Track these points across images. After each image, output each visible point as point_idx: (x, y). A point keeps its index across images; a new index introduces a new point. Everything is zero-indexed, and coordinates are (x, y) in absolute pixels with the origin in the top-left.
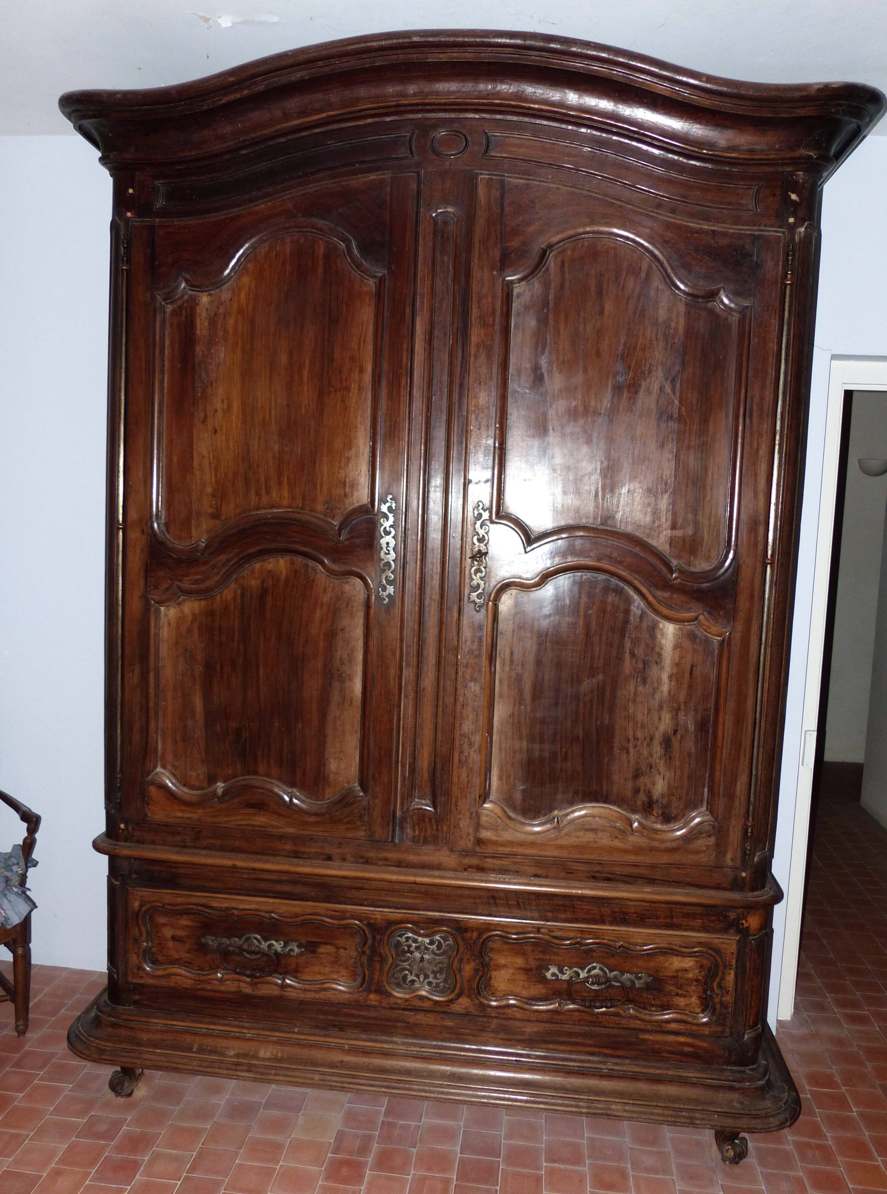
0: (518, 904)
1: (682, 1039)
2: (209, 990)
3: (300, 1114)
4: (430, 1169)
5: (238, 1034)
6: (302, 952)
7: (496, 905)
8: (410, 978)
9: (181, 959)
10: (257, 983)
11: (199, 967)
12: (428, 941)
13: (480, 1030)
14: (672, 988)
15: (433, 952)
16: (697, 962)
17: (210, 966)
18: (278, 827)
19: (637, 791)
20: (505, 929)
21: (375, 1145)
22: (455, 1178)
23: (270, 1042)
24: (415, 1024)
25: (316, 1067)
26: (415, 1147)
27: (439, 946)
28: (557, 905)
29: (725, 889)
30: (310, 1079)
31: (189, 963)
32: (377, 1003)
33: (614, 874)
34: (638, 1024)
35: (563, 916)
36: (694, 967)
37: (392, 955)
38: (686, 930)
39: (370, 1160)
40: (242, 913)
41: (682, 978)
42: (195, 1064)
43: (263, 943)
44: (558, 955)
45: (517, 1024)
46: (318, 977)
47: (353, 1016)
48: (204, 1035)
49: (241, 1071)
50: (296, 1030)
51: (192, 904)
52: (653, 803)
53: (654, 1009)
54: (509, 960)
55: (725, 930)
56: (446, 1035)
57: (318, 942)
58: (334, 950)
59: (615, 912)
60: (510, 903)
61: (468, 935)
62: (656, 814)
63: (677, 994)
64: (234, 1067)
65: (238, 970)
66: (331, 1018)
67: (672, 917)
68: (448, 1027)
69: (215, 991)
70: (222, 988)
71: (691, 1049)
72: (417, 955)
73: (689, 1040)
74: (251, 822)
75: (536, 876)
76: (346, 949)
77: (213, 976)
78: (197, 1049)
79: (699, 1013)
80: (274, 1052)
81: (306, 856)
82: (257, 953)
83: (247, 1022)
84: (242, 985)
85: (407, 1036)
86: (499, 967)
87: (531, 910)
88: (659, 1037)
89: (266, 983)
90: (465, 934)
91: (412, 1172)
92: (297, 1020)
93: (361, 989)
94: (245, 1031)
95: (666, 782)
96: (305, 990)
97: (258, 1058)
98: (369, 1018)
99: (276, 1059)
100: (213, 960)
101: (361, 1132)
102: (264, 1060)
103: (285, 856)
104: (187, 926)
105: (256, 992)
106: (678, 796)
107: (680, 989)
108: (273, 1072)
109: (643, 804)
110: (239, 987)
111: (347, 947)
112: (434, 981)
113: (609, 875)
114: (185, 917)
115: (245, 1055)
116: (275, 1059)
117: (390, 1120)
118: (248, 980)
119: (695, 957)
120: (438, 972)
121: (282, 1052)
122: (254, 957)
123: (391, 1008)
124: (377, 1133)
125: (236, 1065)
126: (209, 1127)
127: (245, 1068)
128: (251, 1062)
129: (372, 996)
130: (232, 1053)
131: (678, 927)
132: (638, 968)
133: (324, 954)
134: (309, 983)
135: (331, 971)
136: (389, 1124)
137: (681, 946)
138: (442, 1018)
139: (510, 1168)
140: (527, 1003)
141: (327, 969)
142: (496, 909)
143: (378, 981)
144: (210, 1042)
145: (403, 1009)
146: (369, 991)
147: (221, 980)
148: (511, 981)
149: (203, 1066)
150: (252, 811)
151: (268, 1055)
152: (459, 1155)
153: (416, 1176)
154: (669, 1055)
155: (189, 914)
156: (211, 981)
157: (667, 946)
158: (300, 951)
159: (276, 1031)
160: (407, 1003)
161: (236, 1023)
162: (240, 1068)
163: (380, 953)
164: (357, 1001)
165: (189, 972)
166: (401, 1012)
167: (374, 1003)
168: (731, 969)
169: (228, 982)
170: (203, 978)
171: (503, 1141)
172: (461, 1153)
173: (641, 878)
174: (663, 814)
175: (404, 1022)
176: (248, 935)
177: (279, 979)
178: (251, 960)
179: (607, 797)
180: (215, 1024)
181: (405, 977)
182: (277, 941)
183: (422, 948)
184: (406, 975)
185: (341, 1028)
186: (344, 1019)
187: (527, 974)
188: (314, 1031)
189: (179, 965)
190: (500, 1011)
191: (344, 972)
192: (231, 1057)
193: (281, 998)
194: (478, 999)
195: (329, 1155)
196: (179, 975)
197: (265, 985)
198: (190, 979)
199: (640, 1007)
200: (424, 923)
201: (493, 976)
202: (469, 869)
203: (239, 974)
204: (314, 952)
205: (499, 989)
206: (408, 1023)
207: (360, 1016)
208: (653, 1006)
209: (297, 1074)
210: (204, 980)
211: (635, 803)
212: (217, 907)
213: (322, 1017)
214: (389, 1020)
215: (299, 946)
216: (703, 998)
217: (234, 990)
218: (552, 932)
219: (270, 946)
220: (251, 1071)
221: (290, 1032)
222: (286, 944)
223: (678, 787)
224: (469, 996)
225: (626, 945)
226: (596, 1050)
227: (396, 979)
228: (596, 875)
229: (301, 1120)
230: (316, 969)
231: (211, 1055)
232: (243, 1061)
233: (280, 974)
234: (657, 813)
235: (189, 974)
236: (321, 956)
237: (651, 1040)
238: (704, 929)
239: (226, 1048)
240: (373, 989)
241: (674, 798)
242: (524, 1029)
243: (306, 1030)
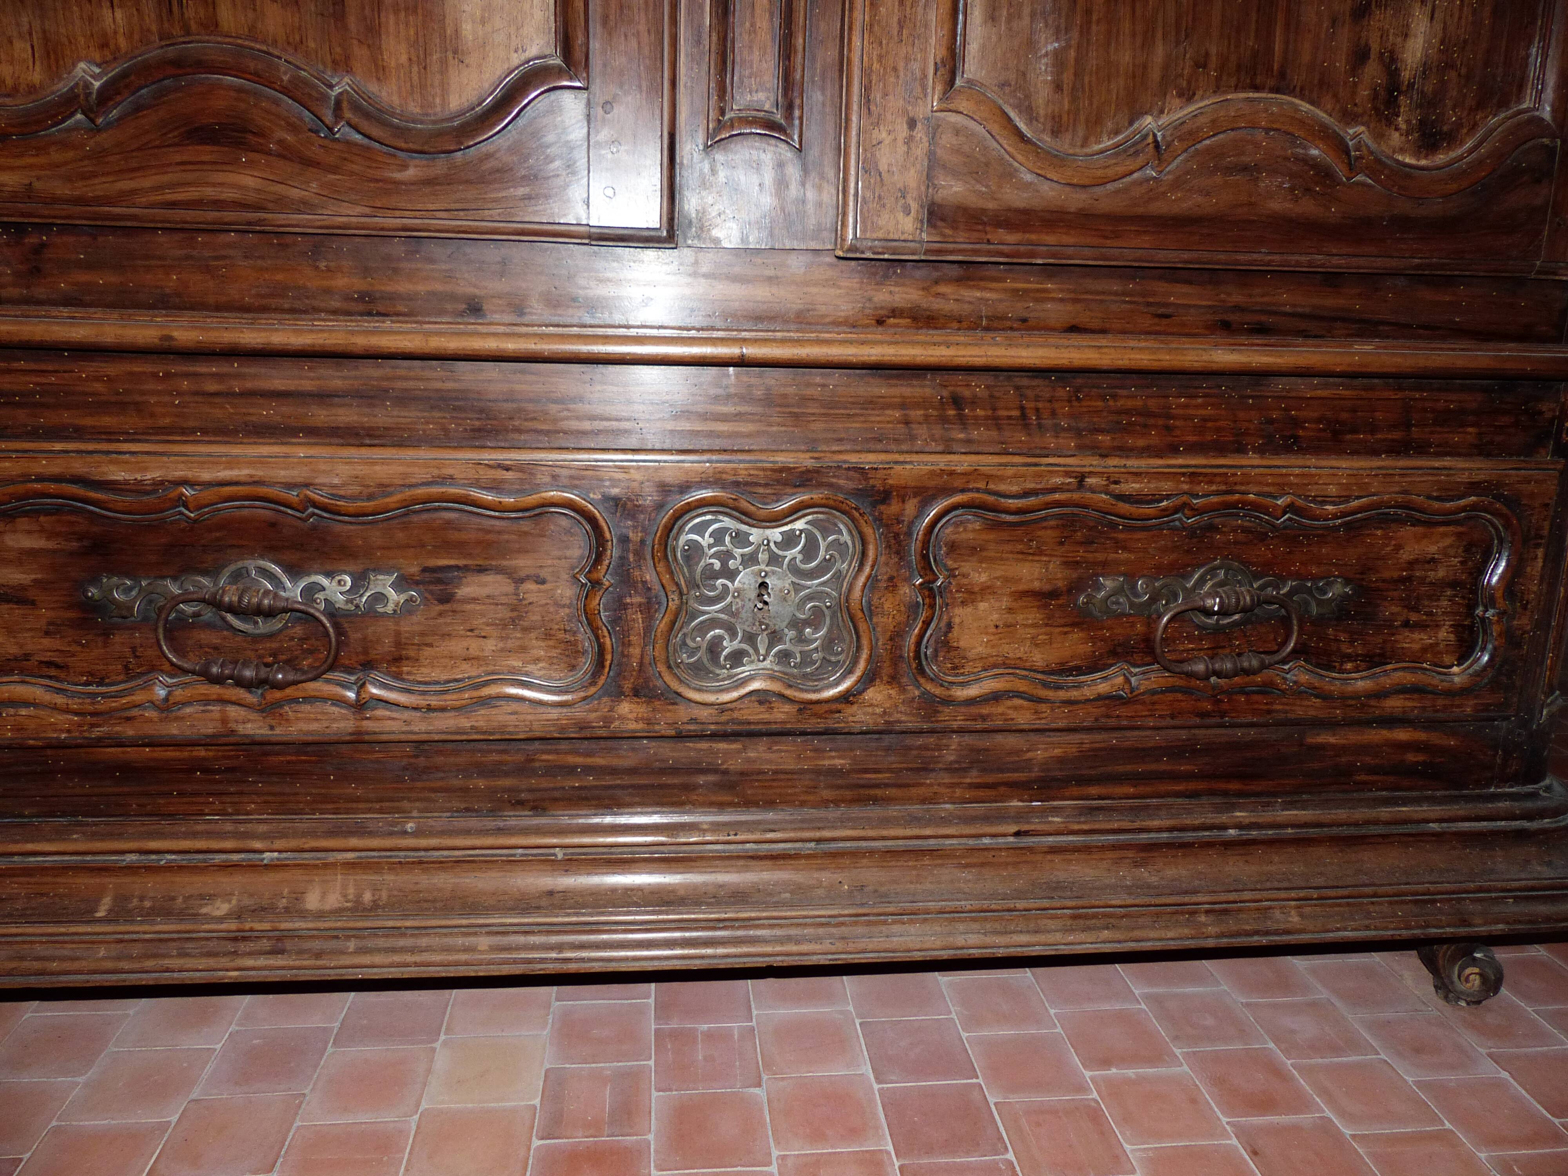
0: (1024, 416)
1: (1402, 735)
2: (134, 743)
3: (437, 1045)
4: (817, 1136)
5: (235, 857)
6: (411, 599)
7: (962, 421)
8: (729, 646)
9: (27, 657)
10: (278, 704)
11: (91, 674)
12: (779, 538)
13: (918, 770)
14: (1395, 609)
15: (794, 569)
16: (1459, 535)
17: (126, 668)
18: (304, 206)
19: (1360, 56)
20: (991, 486)
21: (655, 1094)
22: (890, 1148)
23: (334, 865)
24: (742, 773)
25: (479, 916)
26: (759, 1085)
27: (810, 552)
28: (1128, 412)
29: (1542, 339)
30: (466, 950)
31: (57, 666)
32: (640, 726)
33: (1275, 313)
34: (1312, 708)
35: (1141, 443)
36: (1452, 552)
37: (677, 585)
38: (1438, 455)
39: (651, 1137)
40: (209, 495)
41: (1422, 580)
42: (102, 953)
43: (288, 584)
44: (1125, 549)
45: (1011, 741)
46: (467, 670)
47: (571, 770)
48: (132, 870)
49: (250, 954)
50: (410, 826)
51: (40, 479)
52: (1400, 93)
53: (1349, 666)
54: (999, 573)
55: (1529, 450)
56: (826, 794)
57: (457, 568)
58: (510, 588)
59: (1271, 422)
60: (1003, 413)
61: (894, 508)
62: (1403, 126)
63: (1406, 624)
64: (230, 947)
65: (215, 670)
66: (507, 782)
67: (1408, 426)
68: (832, 772)
69: (153, 743)
70: (174, 730)
71: (1421, 758)
72: (745, 580)
73: (1421, 736)
74: (209, 192)
75: (1073, 329)
76: (543, 582)
77: (138, 697)
78: (110, 911)
79: (1451, 666)
80: (351, 891)
81: (401, 308)
82: (270, 613)
83: (260, 821)
84: (233, 711)
85: (721, 806)
86: (971, 595)
87: (1058, 430)
88: (1353, 737)
89: (310, 699)
90: (882, 507)
91: (775, 1153)
92: (410, 800)
93: (593, 690)
94: (258, 845)
95: (1438, 27)
96: (430, 709)
97: (303, 914)
98: (613, 771)
99: (358, 909)
100: (134, 649)
101: (608, 1067)
102: (320, 915)
103: (335, 312)
104: (32, 553)
105: (278, 731)
106: (1463, 71)
107: (1415, 609)
108: (352, 945)
109: (1375, 96)
110: (224, 721)
111: (543, 573)
112: (797, 650)
113: (1263, 318)
114: (23, 523)
115: (260, 911)
116: (352, 910)
117: (674, 1025)
118: (250, 698)
119: (1457, 523)
120: (807, 623)
121: (375, 890)
122: (263, 626)
123: (680, 737)
124: (652, 1063)
125: (235, 939)
126: (174, 1119)
127: (265, 944)
128: (284, 926)
129: (625, 708)
130: (222, 908)
131: (1421, 449)
132: (1319, 564)
133: (474, 600)
134: (437, 688)
135: (502, 650)
136: (675, 1035)
137: (1429, 497)
138: (816, 750)
139: (1013, 1099)
140: (1045, 685)
141: (490, 645)
142: (962, 436)
143: (641, 664)
144: (152, 885)
145: (715, 736)
146: (618, 694)
147: (166, 707)
148: (1006, 629)
149: (130, 958)
150: (206, 152)
151: (333, 901)
152: (876, 1086)
153: (790, 1162)
154: (1370, 778)
155: (34, 514)
156: (135, 712)
157: (1400, 498)
158: (402, 598)
159: (351, 833)
160: (724, 718)
161: (229, 827)
162: (251, 946)
163: (644, 583)
164: (583, 726)
165: (59, 691)
166: (704, 745)
167: (632, 726)
168: (1538, 546)
169: (188, 710)
170: (103, 705)
171: (964, 1035)
172: (879, 1081)
173: (1344, 320)
174: (1421, 122)
175: (716, 771)
176: (240, 564)
177: (346, 686)
178: (257, 639)
179: (1282, 75)
180: (162, 836)
181: (714, 648)
182: (329, 574)
183: (763, 556)
184: (720, 639)
185: (538, 807)
186: (545, 783)
187: (1046, 606)
188: (462, 823)
189: (22, 672)
190: (974, 710)
191: (539, 649)
192: (221, 919)
193: (359, 740)
194: (919, 686)
195: (536, 1143)
196: (26, 704)
197: (307, 707)
198: (67, 711)
199: (1318, 665)
200: (766, 485)
201: (957, 620)
202: (892, 321)
203: (218, 680)
204: (446, 598)
205: (971, 655)
206: (725, 772)
207: (588, 770)
208: (1349, 658)
209: (424, 942)
210: (110, 712)
211: (1354, 93)
212: (126, 482)
213: (481, 783)
214: (674, 771)
215: (401, 584)
216: (1464, 626)
217: (209, 729)
218: (1116, 482)
219: (311, 591)
220: (281, 952)
221: (391, 834)
222: (360, 580)
223: (1465, 42)
224: (893, 679)
225: (1300, 502)
226: (1201, 786)
227: (692, 652)
228: (1232, 317)
229: (442, 1060)
230: (457, 646)
231: (153, 923)
232: (257, 926)
233: (349, 670)
234: (1408, 122)
235: (60, 700)
236: (469, 607)
237: (1333, 746)
238: (1482, 450)
239: (202, 897)
240: (627, 686)
241: (1453, 74)
242: (1030, 755)
243: (441, 820)
